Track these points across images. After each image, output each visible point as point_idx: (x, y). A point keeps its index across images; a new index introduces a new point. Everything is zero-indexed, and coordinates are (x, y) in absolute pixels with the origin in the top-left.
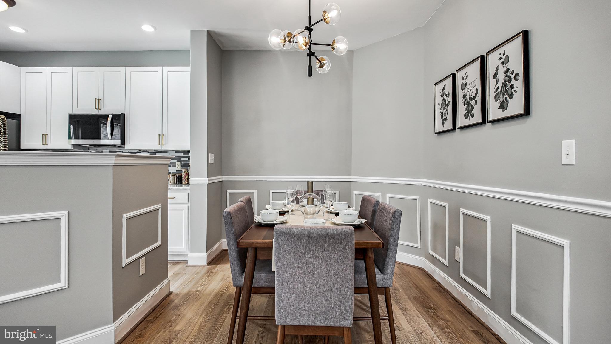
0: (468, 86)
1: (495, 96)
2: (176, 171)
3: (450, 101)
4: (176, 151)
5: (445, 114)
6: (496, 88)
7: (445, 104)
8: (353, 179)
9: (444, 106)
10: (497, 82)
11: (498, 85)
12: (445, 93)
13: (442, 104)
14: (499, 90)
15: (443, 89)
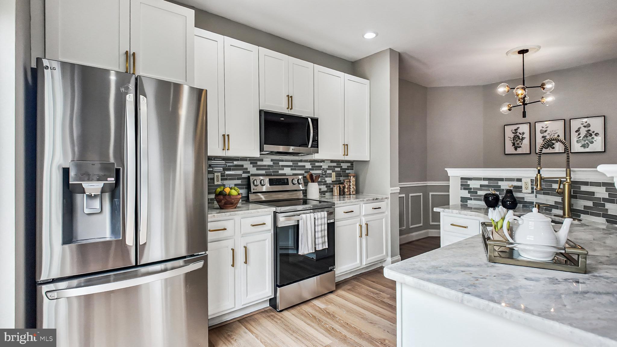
0: (547, 132)
1: (577, 141)
2: (331, 182)
3: (525, 138)
4: (332, 161)
5: (518, 144)
6: (578, 137)
7: (519, 139)
8: (429, 183)
9: (517, 139)
10: (579, 134)
11: (580, 136)
12: (518, 132)
13: (513, 138)
14: (581, 138)
15: (516, 130)
